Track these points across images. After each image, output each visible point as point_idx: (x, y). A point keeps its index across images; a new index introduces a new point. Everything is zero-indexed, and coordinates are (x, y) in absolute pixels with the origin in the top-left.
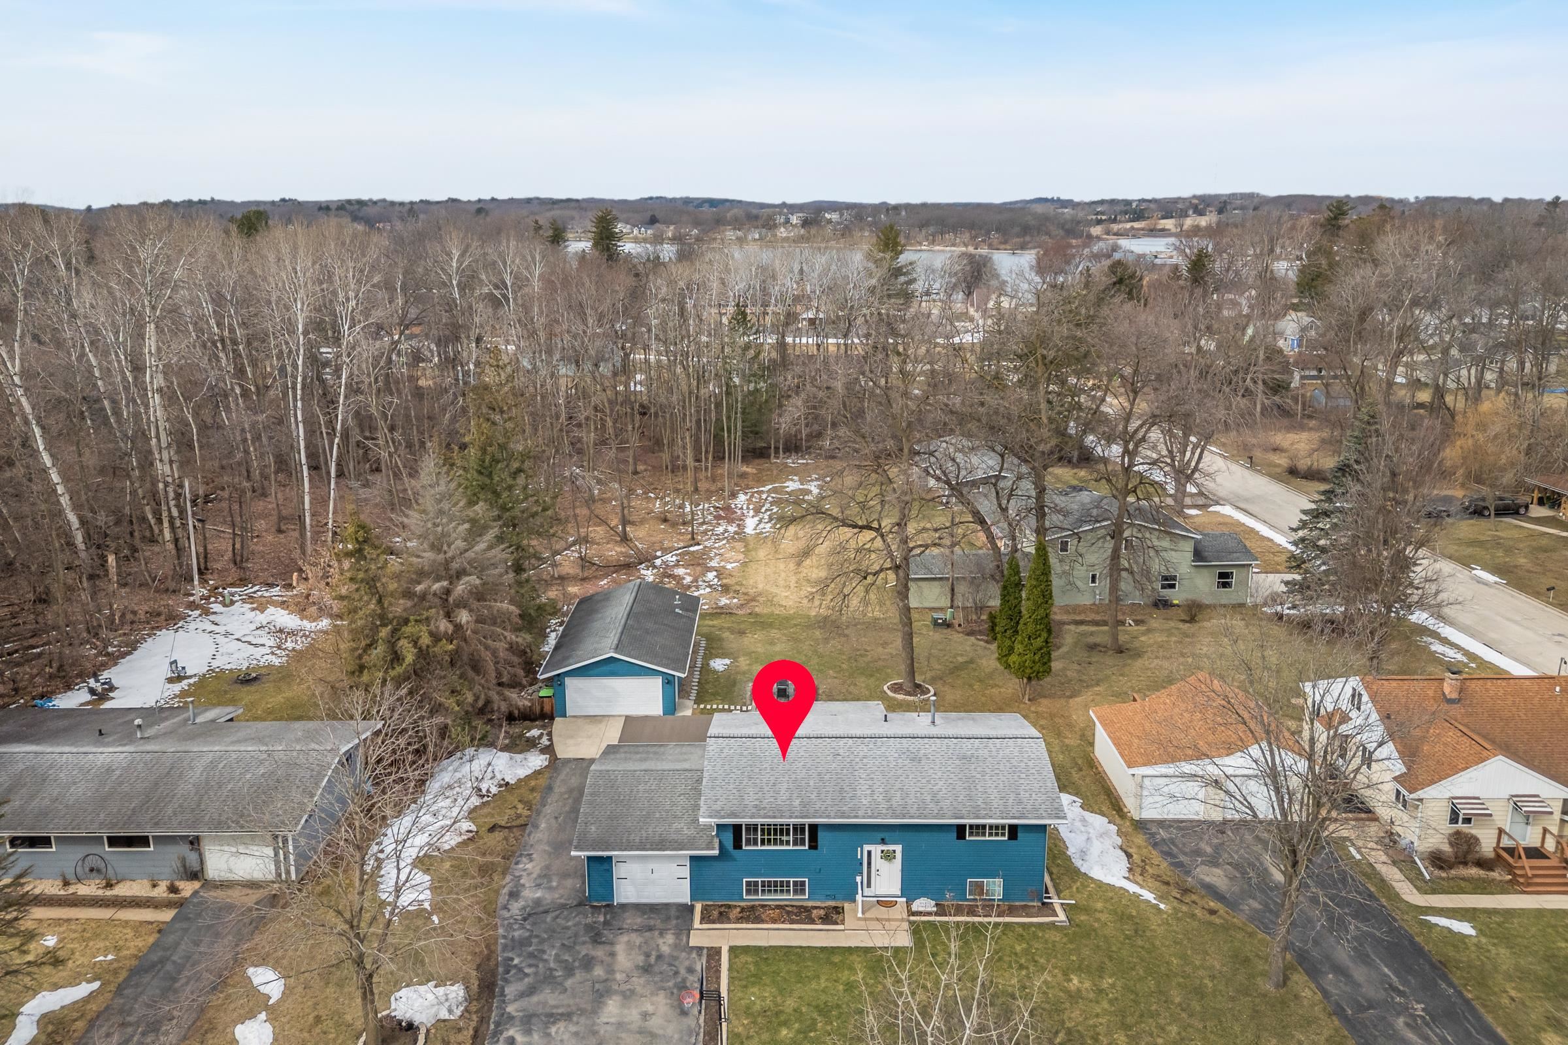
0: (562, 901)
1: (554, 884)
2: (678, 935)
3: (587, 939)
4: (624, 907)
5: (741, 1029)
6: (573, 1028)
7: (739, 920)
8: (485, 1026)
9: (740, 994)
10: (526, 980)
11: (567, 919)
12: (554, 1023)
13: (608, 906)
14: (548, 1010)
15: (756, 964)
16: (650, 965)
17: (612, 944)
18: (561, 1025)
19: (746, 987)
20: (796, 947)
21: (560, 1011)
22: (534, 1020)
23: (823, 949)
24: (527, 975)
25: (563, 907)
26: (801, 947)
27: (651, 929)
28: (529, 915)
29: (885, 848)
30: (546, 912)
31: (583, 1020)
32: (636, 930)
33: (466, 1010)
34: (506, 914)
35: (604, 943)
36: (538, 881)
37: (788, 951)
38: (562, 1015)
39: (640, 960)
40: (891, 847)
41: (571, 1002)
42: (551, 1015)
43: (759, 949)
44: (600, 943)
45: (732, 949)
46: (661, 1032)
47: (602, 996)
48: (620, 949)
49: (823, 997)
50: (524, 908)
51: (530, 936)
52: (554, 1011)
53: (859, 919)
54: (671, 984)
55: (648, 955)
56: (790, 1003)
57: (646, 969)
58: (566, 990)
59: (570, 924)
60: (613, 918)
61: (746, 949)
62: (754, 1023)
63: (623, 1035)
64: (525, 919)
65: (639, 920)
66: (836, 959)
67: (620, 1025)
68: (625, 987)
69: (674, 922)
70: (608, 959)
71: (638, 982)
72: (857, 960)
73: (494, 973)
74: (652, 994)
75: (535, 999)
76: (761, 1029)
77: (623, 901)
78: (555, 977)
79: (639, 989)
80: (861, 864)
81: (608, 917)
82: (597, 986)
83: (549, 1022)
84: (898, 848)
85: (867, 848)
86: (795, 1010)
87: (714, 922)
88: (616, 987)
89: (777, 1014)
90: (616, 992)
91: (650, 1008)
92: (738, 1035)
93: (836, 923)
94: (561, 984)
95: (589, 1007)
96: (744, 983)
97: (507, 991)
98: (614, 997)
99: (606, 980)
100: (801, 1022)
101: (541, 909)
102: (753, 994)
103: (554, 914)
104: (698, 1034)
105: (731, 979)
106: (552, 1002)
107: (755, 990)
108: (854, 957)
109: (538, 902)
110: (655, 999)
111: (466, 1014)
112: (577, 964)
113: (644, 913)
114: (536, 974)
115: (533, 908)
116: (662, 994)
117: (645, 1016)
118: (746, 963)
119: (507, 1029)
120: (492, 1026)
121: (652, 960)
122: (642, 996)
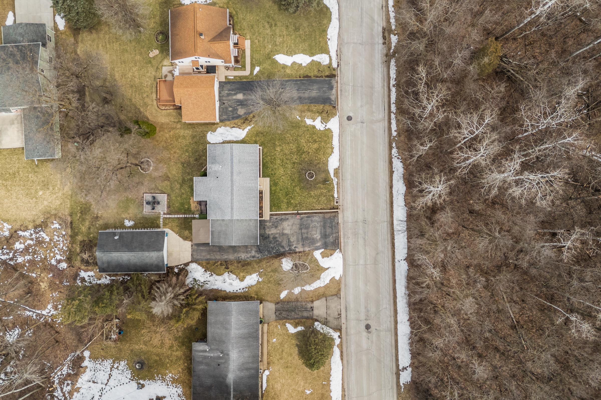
1: (250, 249)
2: (266, 222)
3: (268, 239)
6: (292, 237)
7: (262, 210)
8: (291, 253)
9: (283, 210)
10: (279, 248)
17: (269, 234)
18: (291, 240)
22: (290, 245)
23: (270, 195)
26: (270, 199)
27: (265, 227)
28: (260, 252)
31: (289, 236)
32: (266, 230)
33: (289, 257)
34: (260, 257)
35: (268, 236)
36: (249, 253)
37: (271, 201)
38: (288, 240)
39: (273, 229)
41: (285, 239)
42: (288, 242)
43: (271, 206)
45: (271, 211)
46: (291, 223)
47: (283, 234)
48: (270, 233)
49: (284, 195)
50: (258, 254)
51: (267, 251)
54: (280, 222)
56: (285, 200)
57: (276, 227)
58: (282, 241)
59: (263, 244)
66: (273, 192)
67: (290, 230)
68: (281, 230)
70: (273, 235)
71: (279, 228)
73: (277, 255)
74: (283, 225)
75: (284, 246)
79: (281, 228)
82: (281, 235)
83: (290, 242)
88: (281, 232)
89: (288, 203)
91: (286, 225)
94: (280, 242)
95: (286, 236)
96: (280, 209)
97: (282, 251)
98: (284, 232)
99: (279, 234)
102: (283, 207)
105: (279, 211)
106: (285, 242)
112: (275, 240)
116: (282, 223)
117: (288, 226)
118: (274, 208)
119: (292, 249)
121: (273, 226)
122: (283, 227)
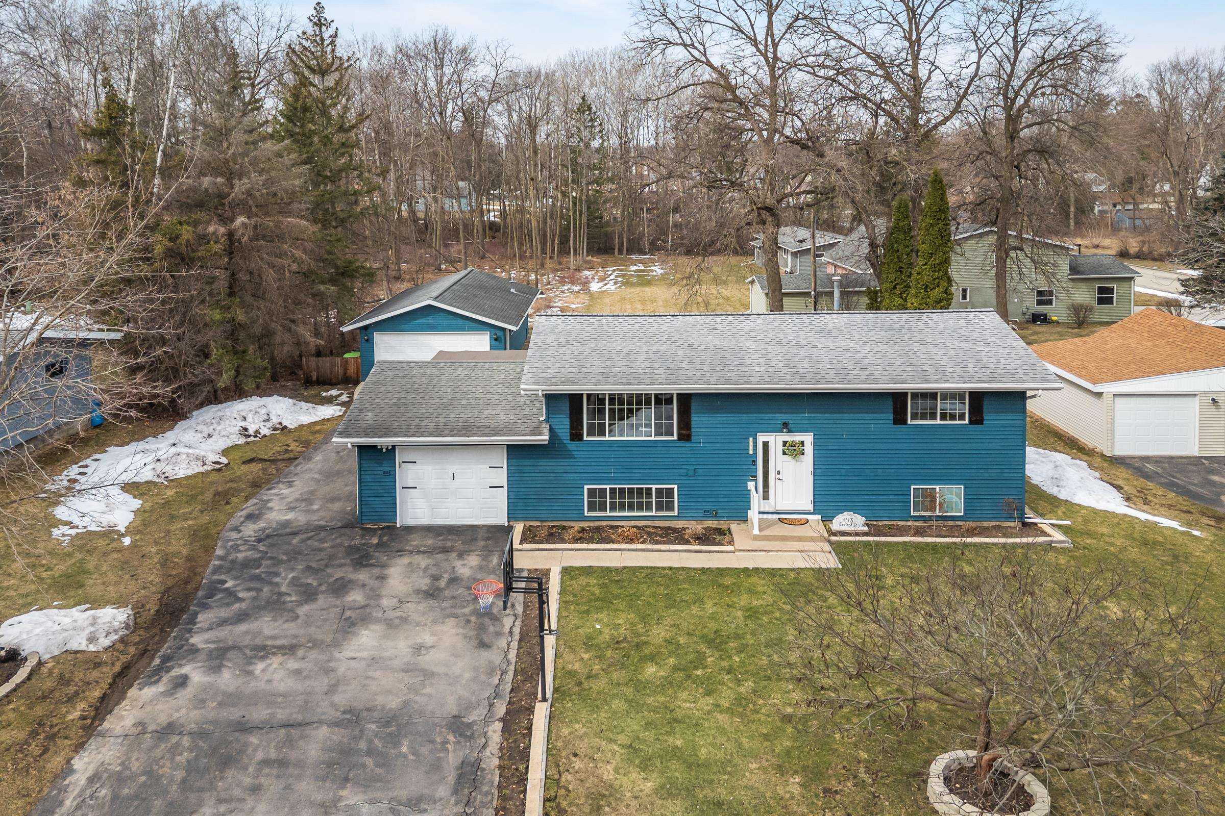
0: (322, 523)
1: (315, 507)
3: (348, 561)
4: (409, 529)
5: (577, 666)
6: (293, 664)
7: (576, 540)
8: (145, 660)
9: (576, 621)
10: (237, 606)
11: (322, 540)
12: (263, 658)
13: (388, 527)
14: (258, 641)
15: (603, 586)
16: (439, 589)
17: (384, 566)
18: (275, 661)
19: (587, 612)
20: (664, 568)
21: (278, 643)
22: (231, 654)
23: (704, 571)
24: (241, 600)
25: (321, 528)
26: (671, 568)
27: (445, 550)
28: (268, 536)
29: (789, 438)
30: (295, 534)
31: (313, 655)
32: (424, 552)
33: (122, 640)
34: (234, 535)
35: (372, 565)
36: (292, 505)
37: (652, 572)
38: (280, 648)
39: (424, 583)
40: (797, 437)
41: (302, 632)
42: (263, 648)
43: (608, 570)
44: (366, 566)
45: (566, 571)
46: (441, 670)
47: (353, 624)
48: (395, 571)
49: (713, 626)
50: (264, 530)
51: (262, 558)
52: (269, 643)
53: (756, 538)
54: (467, 610)
55: (436, 578)
56: (659, 634)
57: (431, 594)
58: (297, 617)
59: (326, 545)
60: (392, 540)
61: (588, 571)
62: (600, 657)
63: (378, 674)
64: (259, 541)
65: (430, 542)
66: (727, 581)
67: (374, 661)
68: (392, 614)
69: (482, 543)
70: (372, 583)
71: (414, 609)
72: (760, 584)
73: (188, 598)
74: (435, 622)
75: (243, 627)
76: (609, 666)
77: (411, 522)
78: (285, 603)
79: (415, 617)
80: (754, 463)
81: (385, 538)
82: (348, 613)
83: (255, 657)
84: (808, 439)
85: (762, 438)
86: (668, 642)
87: (541, 542)
88: (380, 615)
89: (638, 646)
90: (377, 621)
91: (427, 638)
92: (572, 674)
93: (720, 544)
94: (292, 610)
95: (328, 639)
96: (585, 608)
97: (200, 617)
98: (373, 627)
99: (364, 607)
100: (678, 656)
101: (288, 530)
102: (599, 621)
103: (304, 536)
104: (504, 673)
105: (564, 604)
106: (269, 632)
107: (603, 616)
108: (754, 579)
109: (286, 524)
110: (439, 628)
111: (121, 647)
112: (323, 588)
113: (440, 535)
114: (255, 599)
115: (275, 530)
116: (451, 622)
117: (419, 649)
118: (588, 585)
119: (181, 666)
120: (157, 661)
121: (442, 583)
122: (418, 624)
